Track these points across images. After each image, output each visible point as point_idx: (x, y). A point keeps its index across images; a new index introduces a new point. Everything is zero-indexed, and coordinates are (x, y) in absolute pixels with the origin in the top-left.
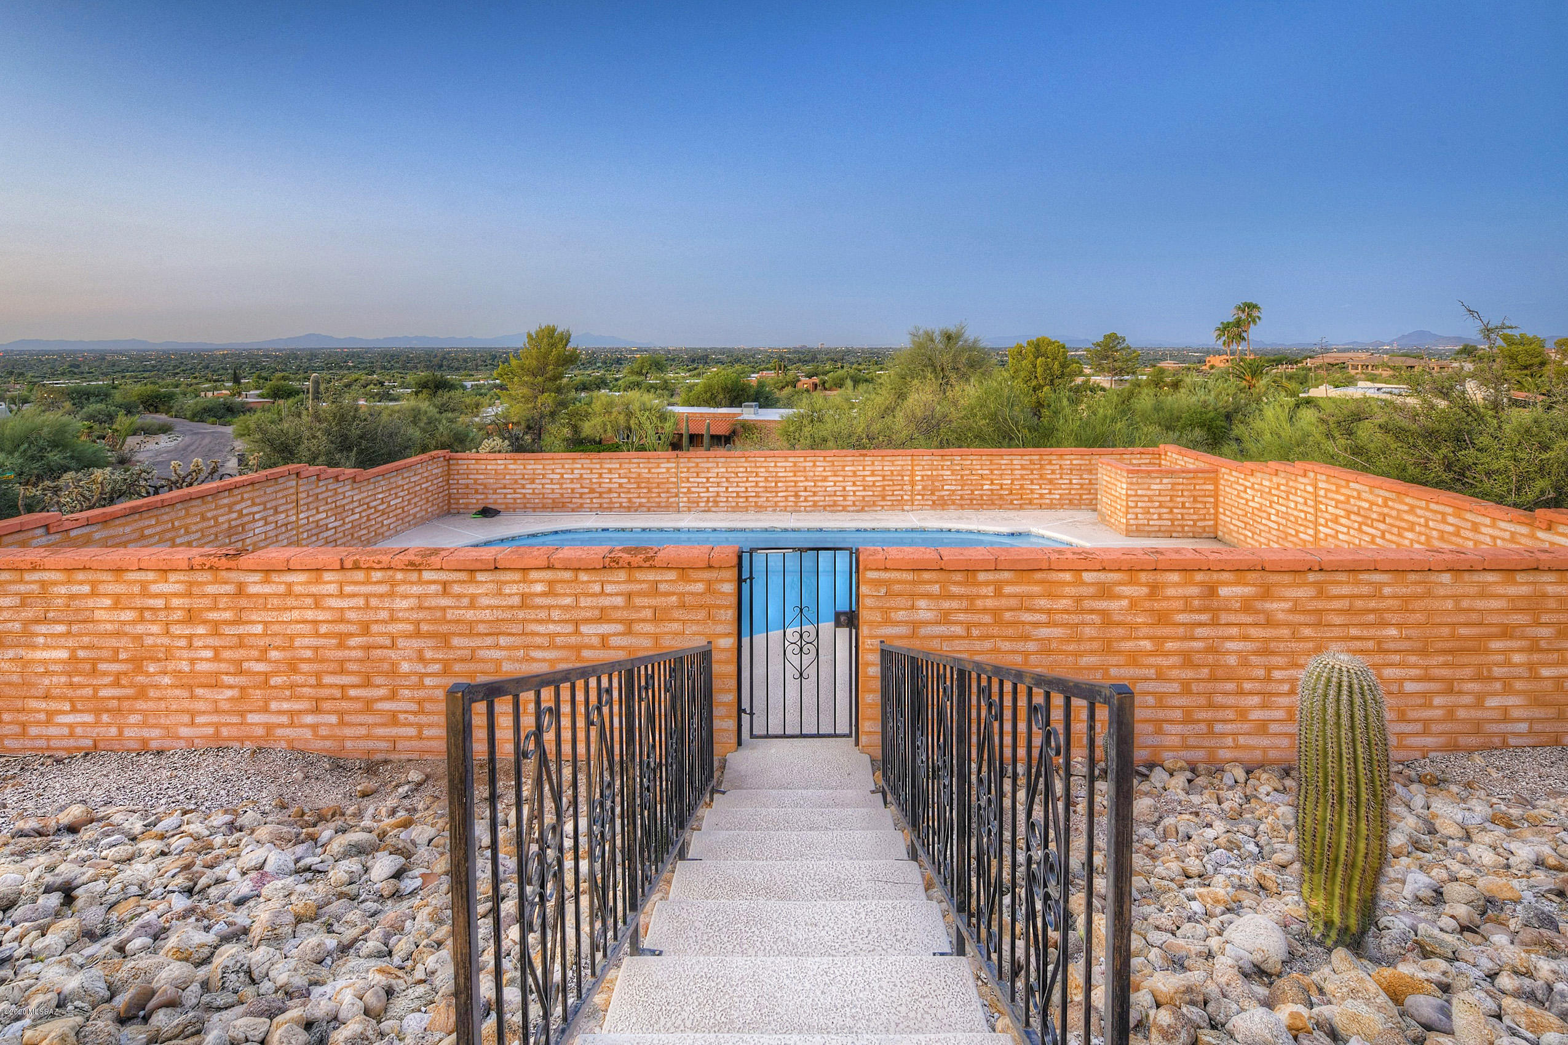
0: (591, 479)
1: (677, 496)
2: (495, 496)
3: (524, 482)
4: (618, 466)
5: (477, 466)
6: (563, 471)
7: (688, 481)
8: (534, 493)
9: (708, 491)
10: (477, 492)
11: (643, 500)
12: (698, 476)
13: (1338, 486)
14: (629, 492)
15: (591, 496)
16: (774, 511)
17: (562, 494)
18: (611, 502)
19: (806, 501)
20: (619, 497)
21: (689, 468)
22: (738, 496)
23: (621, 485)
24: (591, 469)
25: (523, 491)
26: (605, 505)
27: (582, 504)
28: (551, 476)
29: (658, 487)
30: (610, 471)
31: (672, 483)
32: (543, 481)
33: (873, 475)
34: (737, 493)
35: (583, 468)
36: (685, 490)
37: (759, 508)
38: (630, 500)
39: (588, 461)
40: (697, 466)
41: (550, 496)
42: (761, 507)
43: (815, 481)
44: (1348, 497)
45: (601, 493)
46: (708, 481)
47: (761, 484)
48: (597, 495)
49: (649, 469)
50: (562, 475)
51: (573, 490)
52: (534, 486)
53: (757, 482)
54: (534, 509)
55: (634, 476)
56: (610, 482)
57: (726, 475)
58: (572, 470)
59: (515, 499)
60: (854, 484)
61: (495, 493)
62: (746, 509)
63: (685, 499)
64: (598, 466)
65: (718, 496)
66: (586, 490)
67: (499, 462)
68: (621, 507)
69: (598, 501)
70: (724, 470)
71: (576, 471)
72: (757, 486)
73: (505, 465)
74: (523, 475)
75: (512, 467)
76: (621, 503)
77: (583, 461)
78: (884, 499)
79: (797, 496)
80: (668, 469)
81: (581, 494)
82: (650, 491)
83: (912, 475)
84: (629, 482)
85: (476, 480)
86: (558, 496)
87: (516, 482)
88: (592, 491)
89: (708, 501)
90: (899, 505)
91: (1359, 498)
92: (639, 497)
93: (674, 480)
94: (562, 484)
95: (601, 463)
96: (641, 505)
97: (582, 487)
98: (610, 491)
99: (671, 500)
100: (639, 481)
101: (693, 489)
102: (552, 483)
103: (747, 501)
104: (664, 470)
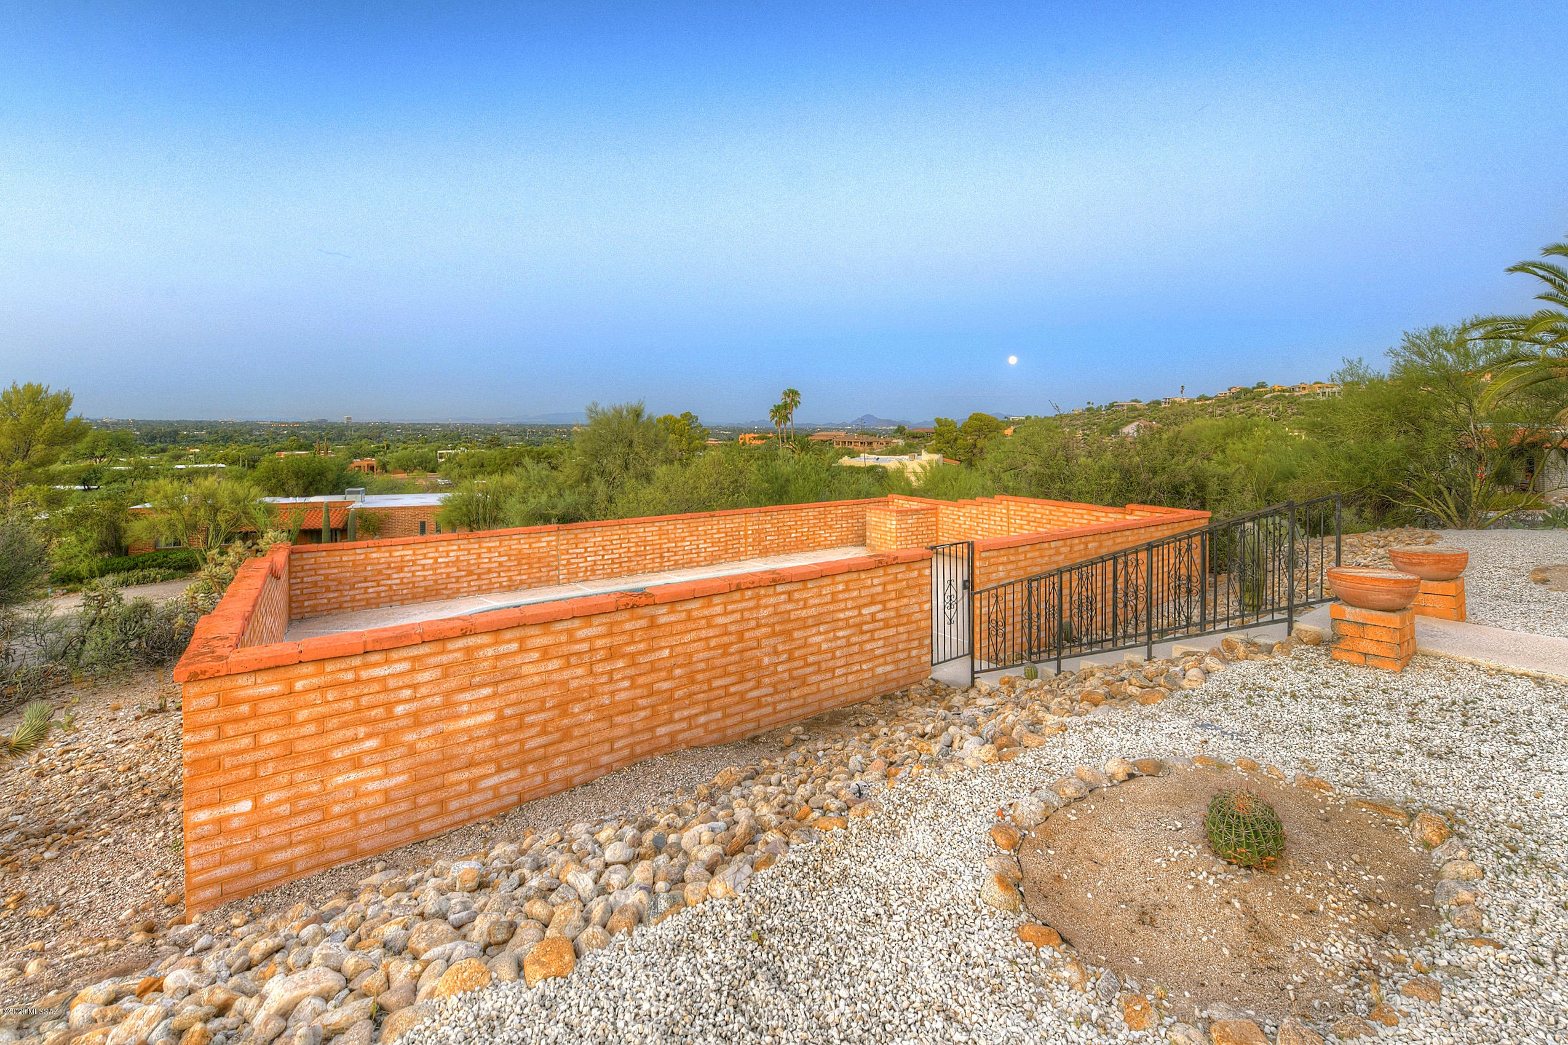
0: (468, 560)
1: (557, 569)
2: (352, 593)
3: (389, 572)
4: (498, 544)
5: (329, 559)
6: (437, 555)
7: (568, 553)
8: (402, 583)
9: (586, 561)
10: (328, 590)
11: (524, 577)
12: (577, 547)
13: (1023, 507)
14: (510, 571)
15: (469, 579)
16: (644, 573)
17: (436, 581)
18: (491, 583)
19: (669, 561)
20: (499, 576)
21: (568, 540)
22: (613, 563)
23: (501, 564)
24: (469, 550)
25: (389, 582)
26: (484, 587)
27: (458, 589)
28: (423, 562)
29: (539, 562)
30: (489, 550)
31: (553, 556)
32: (413, 568)
33: (719, 533)
34: (612, 559)
35: (459, 549)
36: (565, 562)
37: (631, 572)
38: (510, 579)
39: (465, 542)
40: (576, 538)
41: (422, 584)
42: (633, 570)
43: (676, 542)
44: (1029, 513)
45: (479, 575)
46: (586, 551)
47: (633, 549)
48: (475, 577)
49: (530, 544)
50: (436, 559)
51: (448, 574)
52: (401, 575)
53: (629, 548)
54: (402, 602)
55: (515, 552)
56: (490, 562)
57: (603, 543)
58: (448, 552)
59: (378, 593)
60: (705, 542)
61: (353, 588)
62: (619, 575)
63: (565, 571)
64: (477, 546)
65: (595, 564)
66: (463, 573)
67: (358, 551)
68: (501, 587)
69: (477, 583)
70: (599, 539)
71: (452, 554)
72: (629, 551)
73: (366, 554)
74: (389, 563)
75: (374, 555)
76: (501, 583)
77: (460, 542)
78: (726, 553)
79: (662, 557)
80: (548, 542)
81: (458, 577)
82: (531, 567)
83: (746, 530)
84: (509, 560)
85: (327, 576)
86: (431, 583)
87: (380, 572)
88: (470, 573)
89: (586, 571)
90: (737, 556)
91: (1035, 512)
92: (520, 574)
93: (554, 553)
94: (436, 569)
95: (479, 543)
96: (522, 582)
97: (459, 570)
98: (489, 571)
99: (552, 573)
100: (520, 557)
101: (573, 561)
102: (424, 570)
103: (621, 566)
104: (545, 544)
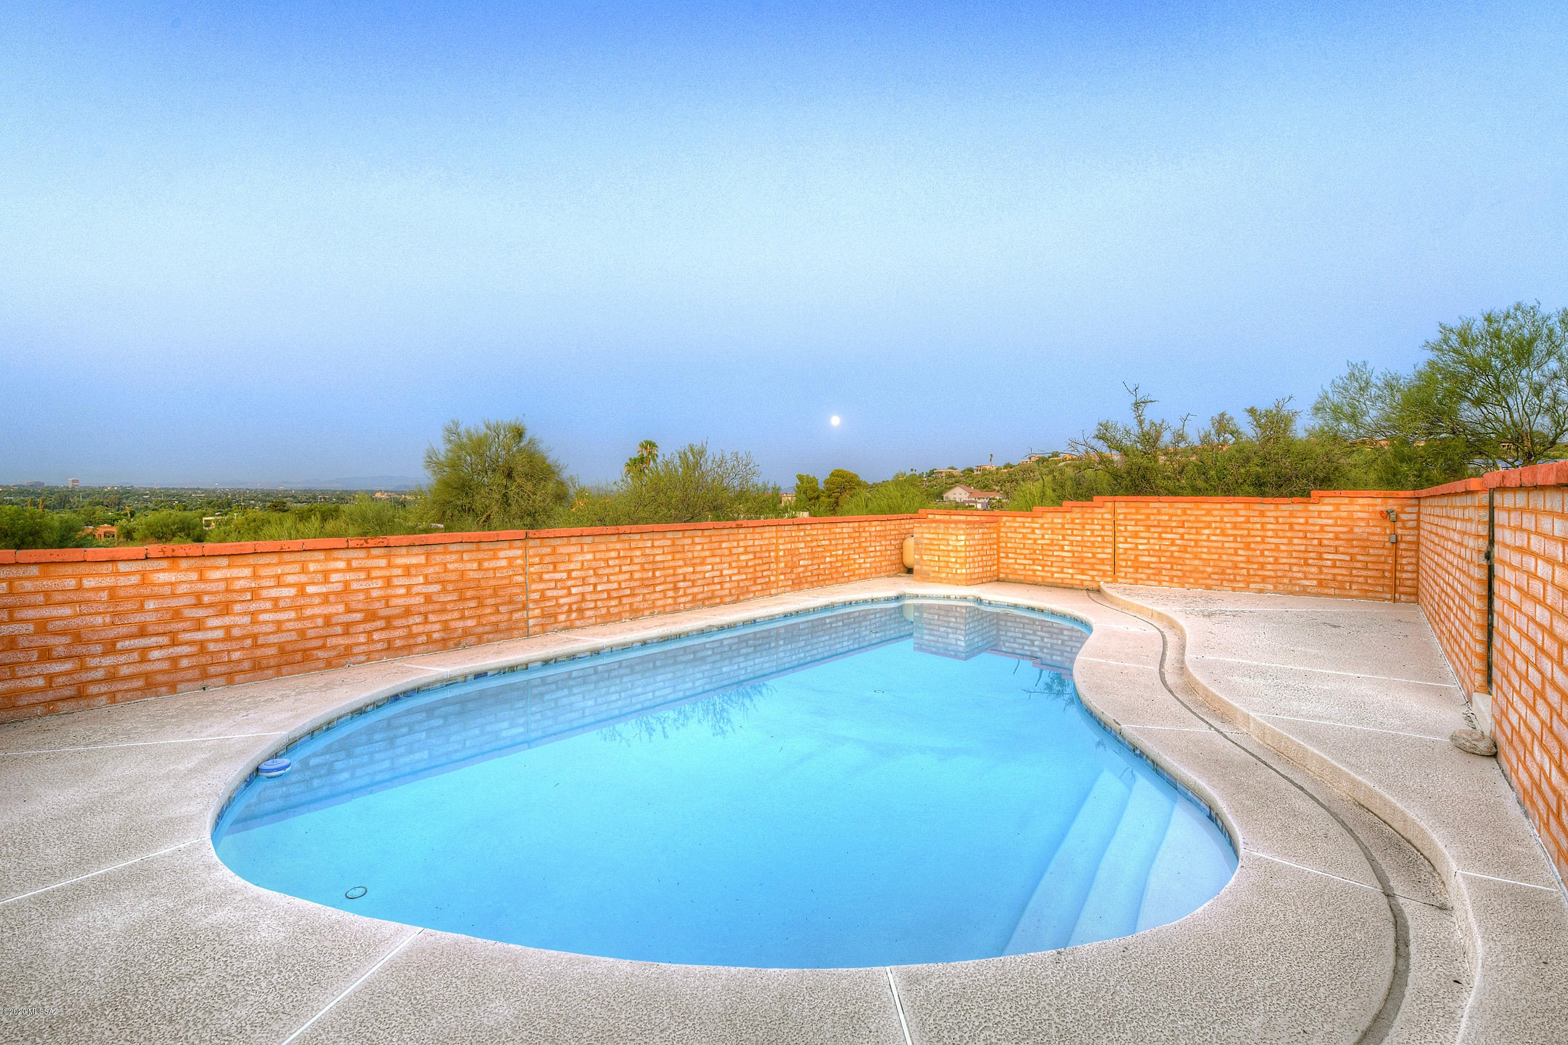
0: (367, 591)
1: (525, 607)
2: (108, 661)
3: (200, 613)
4: (422, 559)
5: (48, 584)
6: (303, 578)
7: (541, 580)
8: (229, 638)
9: (570, 594)
10: (46, 655)
11: (470, 623)
12: (555, 571)
14: (443, 611)
15: (369, 626)
16: (652, 614)
17: (302, 633)
18: (411, 635)
19: (685, 595)
20: (426, 622)
21: (542, 556)
22: (609, 598)
23: (428, 599)
24: (368, 570)
25: (199, 636)
26: (399, 643)
27: (348, 647)
28: (274, 593)
29: (495, 595)
30: (407, 570)
31: (518, 584)
32: (253, 606)
33: (746, 553)
34: (608, 591)
35: (350, 569)
36: (536, 596)
37: (635, 614)
38: (446, 627)
39: (362, 553)
40: (554, 553)
41: (274, 639)
42: (637, 610)
43: (694, 565)
44: (1148, 515)
45: (388, 619)
46: (569, 578)
47: (637, 575)
48: (381, 624)
49: (480, 562)
50: (301, 587)
51: (328, 620)
52: (227, 620)
53: (631, 572)
54: (230, 678)
55: (453, 577)
56: (408, 594)
57: (594, 564)
58: (326, 574)
59: (174, 660)
60: (730, 567)
61: (110, 648)
62: (618, 618)
63: (537, 612)
64: (383, 562)
65: (584, 600)
66: (358, 616)
67: (122, 567)
68: (430, 641)
69: (384, 635)
70: (589, 556)
71: (334, 577)
72: (631, 579)
73: (143, 574)
74: (198, 596)
75: (163, 577)
76: (428, 634)
77: (351, 554)
78: (755, 584)
79: (676, 589)
80: (509, 559)
81: (348, 625)
82: (481, 605)
83: (777, 551)
84: (444, 591)
85: (42, 627)
86: (293, 636)
87: (176, 614)
88: (371, 616)
89: (570, 611)
90: (767, 589)
91: (1159, 513)
92: (463, 618)
93: (520, 579)
94: (301, 608)
95: (387, 556)
96: (467, 633)
97: (349, 611)
98: (408, 612)
99: (516, 616)
100: (462, 588)
101: (549, 593)
102: (276, 609)
103: (620, 603)
104: (504, 563)
